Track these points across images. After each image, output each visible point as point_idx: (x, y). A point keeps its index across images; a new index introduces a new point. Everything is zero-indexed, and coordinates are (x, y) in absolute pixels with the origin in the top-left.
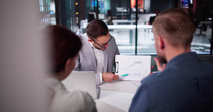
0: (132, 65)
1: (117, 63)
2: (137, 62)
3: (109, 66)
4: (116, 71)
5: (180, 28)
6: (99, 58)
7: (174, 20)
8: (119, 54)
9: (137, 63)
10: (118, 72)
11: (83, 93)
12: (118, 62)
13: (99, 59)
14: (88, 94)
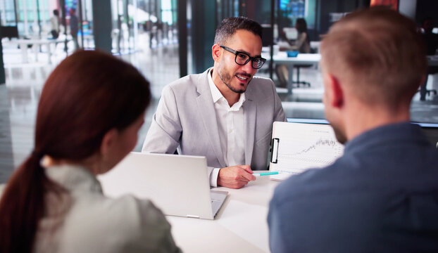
0: (311, 147)
1: (276, 141)
2: (324, 140)
3: (257, 149)
4: (274, 160)
5: (382, 59)
6: (232, 128)
7: (369, 37)
8: (284, 120)
9: (323, 143)
10: (276, 162)
11: (138, 201)
12: (278, 139)
13: (231, 131)
14: (151, 205)
